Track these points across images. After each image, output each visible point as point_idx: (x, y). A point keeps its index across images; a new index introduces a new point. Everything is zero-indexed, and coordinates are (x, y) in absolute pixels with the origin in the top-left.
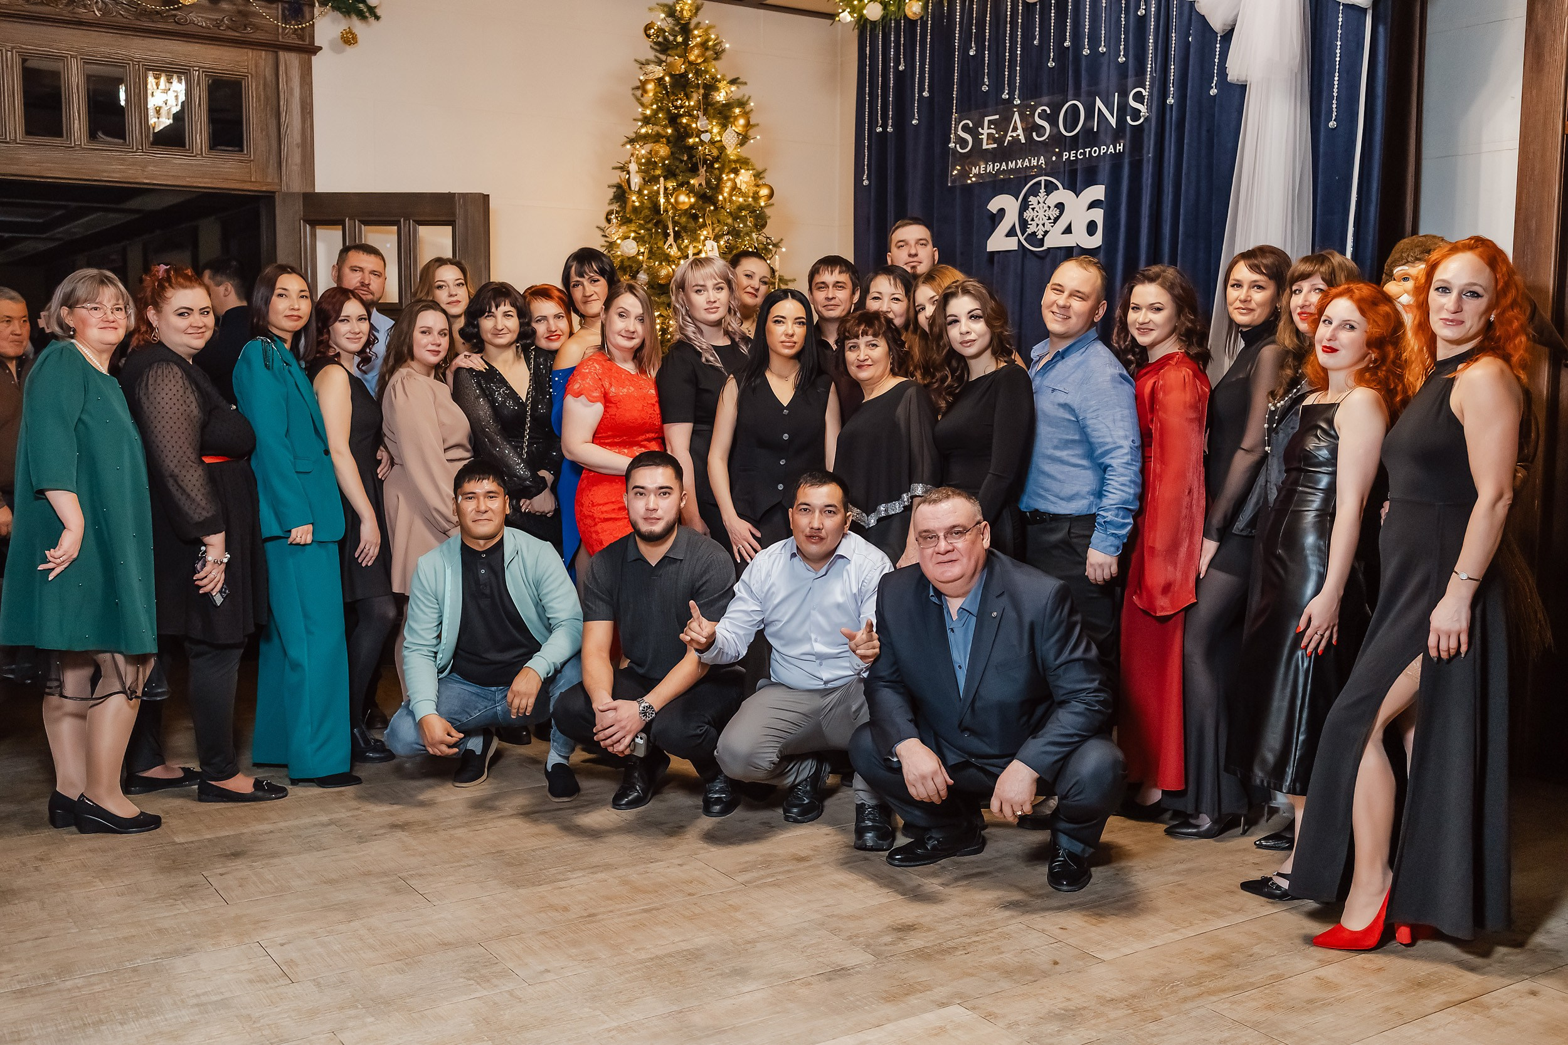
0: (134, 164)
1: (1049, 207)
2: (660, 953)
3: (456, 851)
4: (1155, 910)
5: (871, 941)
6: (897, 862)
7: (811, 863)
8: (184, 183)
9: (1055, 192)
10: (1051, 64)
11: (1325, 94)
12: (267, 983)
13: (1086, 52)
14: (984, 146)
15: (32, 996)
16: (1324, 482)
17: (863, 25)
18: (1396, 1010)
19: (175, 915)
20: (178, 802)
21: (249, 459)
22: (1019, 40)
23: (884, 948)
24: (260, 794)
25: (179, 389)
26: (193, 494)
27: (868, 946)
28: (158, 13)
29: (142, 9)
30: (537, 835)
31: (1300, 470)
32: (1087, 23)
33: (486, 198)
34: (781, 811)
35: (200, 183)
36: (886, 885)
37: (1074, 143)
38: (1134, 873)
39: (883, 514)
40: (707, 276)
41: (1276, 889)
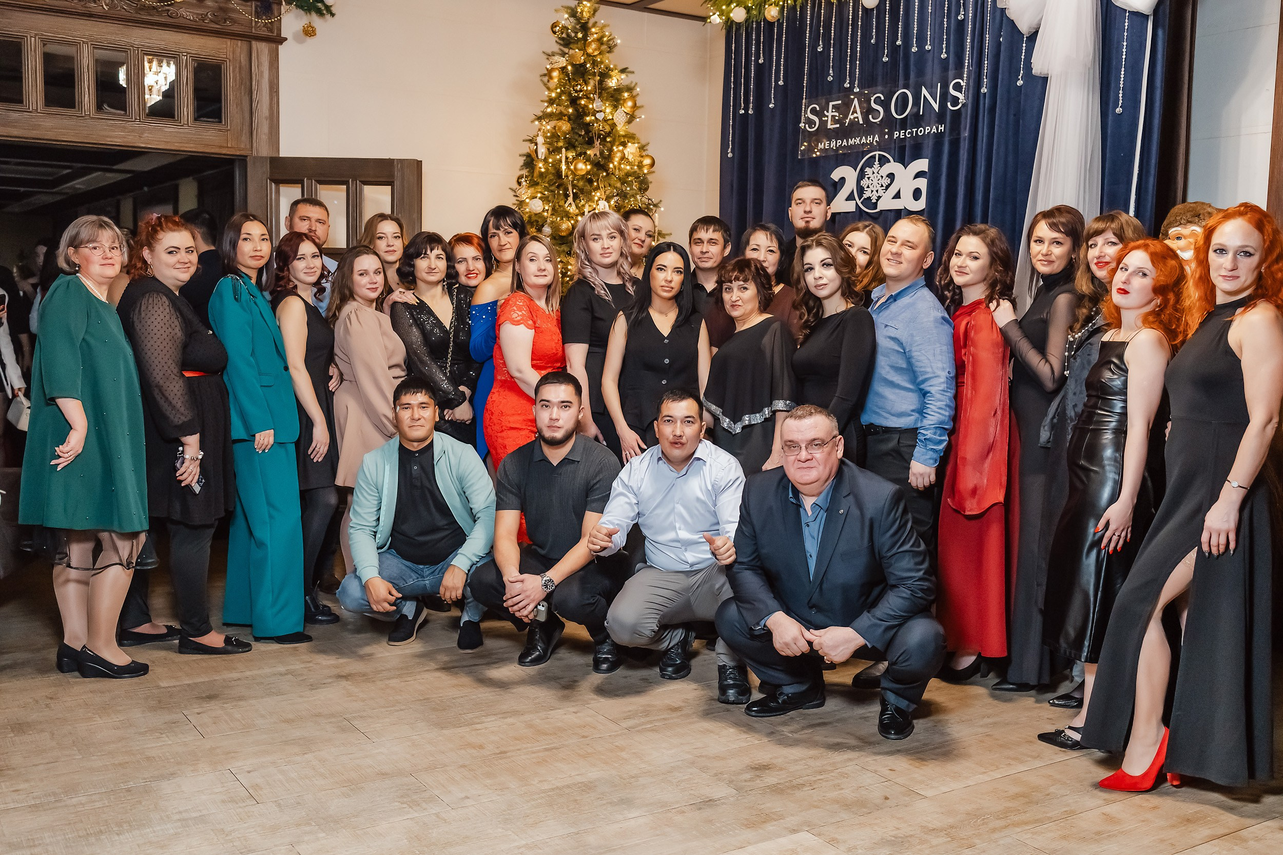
0: (133, 131)
1: (882, 177)
2: (559, 785)
3: (391, 698)
4: (966, 756)
5: (734, 778)
6: (753, 713)
7: (683, 713)
8: (173, 148)
9: (887, 164)
10: (885, 59)
11: (1113, 85)
12: (237, 803)
13: (914, 49)
14: (829, 126)
15: (44, 810)
16: (1118, 407)
17: (730, 25)
18: (1171, 841)
19: (161, 746)
20: (163, 654)
21: (222, 374)
22: (859, 39)
23: (744, 784)
24: (229, 648)
25: (166, 315)
26: (174, 402)
27: (731, 782)
28: (154, 8)
29: (141, 5)
30: (457, 685)
31: (1098, 397)
32: (916, 26)
33: (419, 164)
34: (658, 670)
35: (186, 147)
36: (744, 732)
37: (903, 124)
38: (950, 725)
39: (747, 422)
40: (603, 227)
41: (1068, 740)
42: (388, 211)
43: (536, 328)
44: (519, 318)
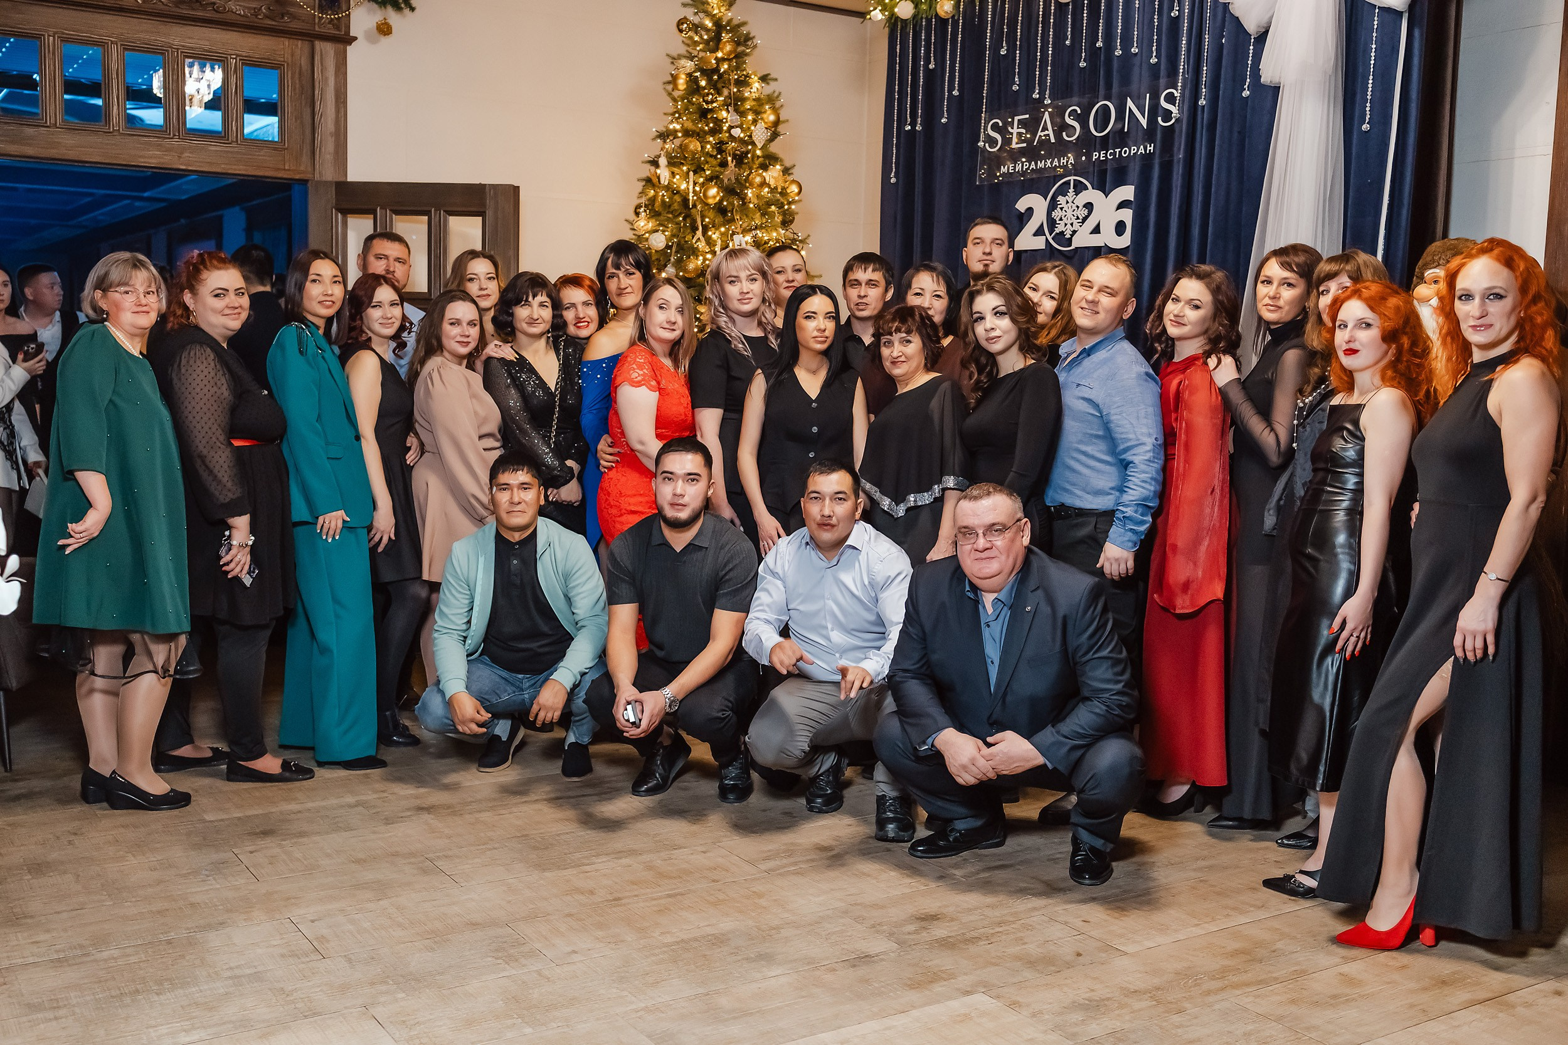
0: (169, 150)
1: (1078, 207)
2: (685, 937)
3: (482, 835)
4: (1177, 905)
5: (895, 930)
6: (919, 854)
7: (833, 853)
8: (219, 170)
9: (1084, 192)
10: (1083, 64)
11: (1358, 97)
12: (299, 958)
13: (1118, 52)
14: (1014, 146)
15: (70, 965)
16: (1351, 481)
17: (894, 22)
18: (1421, 1007)
19: (207, 890)
20: (207, 781)
21: (280, 444)
22: (1051, 40)
23: (907, 937)
24: (287, 774)
25: (211, 370)
26: (220, 475)
27: (891, 934)
28: (197, 1)
30: (561, 820)
31: (1327, 471)
32: (1120, 24)
33: (516, 190)
34: (803, 801)
35: (235, 170)
36: (908, 876)
37: (1104, 143)
38: (1155, 869)
39: (912, 504)
40: (742, 267)
41: (1299, 886)
42: (478, 247)
43: (660, 390)
44: (639, 378)
